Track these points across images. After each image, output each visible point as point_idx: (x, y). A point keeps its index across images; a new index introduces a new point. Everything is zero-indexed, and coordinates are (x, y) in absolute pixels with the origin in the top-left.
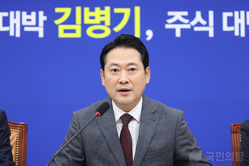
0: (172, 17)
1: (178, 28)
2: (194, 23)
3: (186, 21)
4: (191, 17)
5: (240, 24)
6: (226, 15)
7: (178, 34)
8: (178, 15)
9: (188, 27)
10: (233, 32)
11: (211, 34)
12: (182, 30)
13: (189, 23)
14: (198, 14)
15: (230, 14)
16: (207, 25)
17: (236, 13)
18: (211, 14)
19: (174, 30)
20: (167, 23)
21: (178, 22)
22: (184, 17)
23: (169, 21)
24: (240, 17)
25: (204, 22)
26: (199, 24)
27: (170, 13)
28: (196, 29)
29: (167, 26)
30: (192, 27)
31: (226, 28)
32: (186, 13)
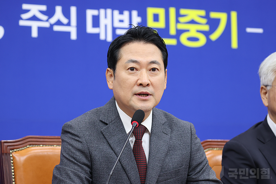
0: (27, 11)
1: (35, 26)
2: (53, 20)
3: (45, 18)
4: (50, 13)
5: (106, 26)
6: (90, 13)
7: (35, 34)
8: (35, 9)
9: (46, 25)
10: (98, 35)
11: (74, 36)
12: (40, 29)
13: (47, 21)
14: (59, 9)
15: (95, 12)
16: (69, 24)
17: (102, 11)
18: (73, 10)
19: (29, 28)
20: (22, 19)
21: (34, 18)
22: (42, 12)
23: (24, 16)
24: (106, 17)
25: (65, 21)
26: (59, 23)
27: (25, 6)
28: (57, 28)
29: (22, 23)
30: (52, 26)
31: (90, 29)
32: (44, 8)
